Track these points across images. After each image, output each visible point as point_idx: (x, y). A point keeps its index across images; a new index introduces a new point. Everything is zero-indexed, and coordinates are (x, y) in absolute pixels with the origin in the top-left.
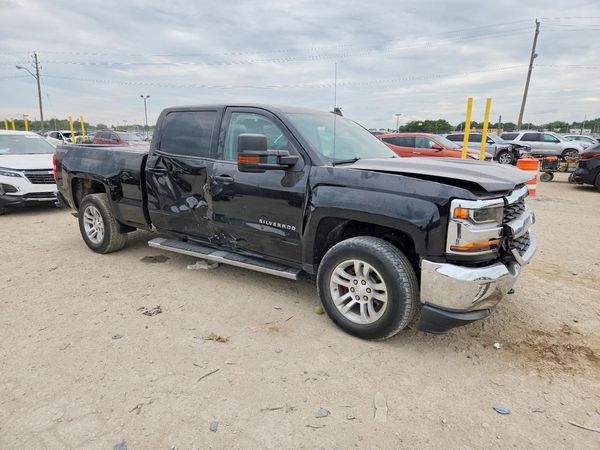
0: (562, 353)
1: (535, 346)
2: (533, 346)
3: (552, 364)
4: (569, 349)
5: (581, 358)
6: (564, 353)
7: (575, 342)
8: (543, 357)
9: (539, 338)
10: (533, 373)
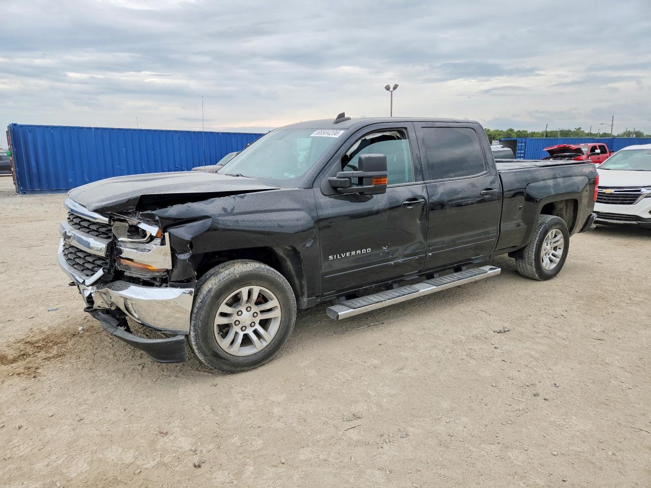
0: (29, 349)
1: (54, 344)
2: (56, 344)
3: (35, 339)
4: (24, 355)
5: (11, 354)
6: (28, 350)
7: (20, 365)
8: (44, 340)
9: (55, 352)
10: (46, 329)
